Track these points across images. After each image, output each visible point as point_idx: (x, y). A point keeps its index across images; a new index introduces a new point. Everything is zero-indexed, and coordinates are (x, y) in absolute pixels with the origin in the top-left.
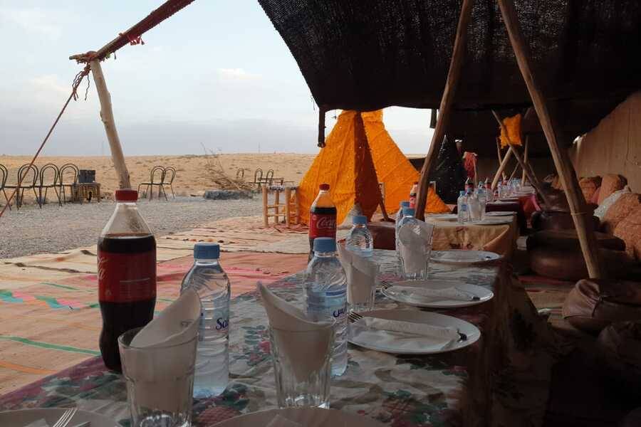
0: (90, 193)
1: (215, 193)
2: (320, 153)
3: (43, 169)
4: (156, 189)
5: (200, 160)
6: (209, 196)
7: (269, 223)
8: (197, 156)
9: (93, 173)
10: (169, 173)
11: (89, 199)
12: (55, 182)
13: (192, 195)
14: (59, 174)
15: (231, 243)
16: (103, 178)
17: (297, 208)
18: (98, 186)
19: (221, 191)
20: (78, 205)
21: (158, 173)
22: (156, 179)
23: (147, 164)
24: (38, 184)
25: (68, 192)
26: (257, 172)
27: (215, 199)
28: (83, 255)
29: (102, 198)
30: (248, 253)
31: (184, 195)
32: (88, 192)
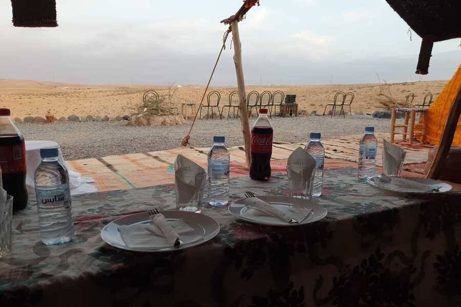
0: (291, 110)
1: (382, 113)
2: (452, 80)
3: (262, 95)
4: (338, 109)
5: (399, 86)
6: (376, 115)
7: (395, 139)
8: (397, 84)
9: (294, 96)
10: (348, 98)
11: (291, 114)
12: (269, 103)
13: (368, 114)
14: (272, 97)
15: (342, 152)
16: (324, 100)
17: (424, 128)
18: (296, 105)
19: (386, 111)
20: (282, 118)
21: (340, 97)
22: (339, 101)
23: (356, 90)
24: (258, 104)
25: (278, 110)
26: (427, 96)
27: (380, 118)
28: (240, 150)
29: (300, 114)
30: (341, 161)
31: (361, 114)
32: (290, 110)
